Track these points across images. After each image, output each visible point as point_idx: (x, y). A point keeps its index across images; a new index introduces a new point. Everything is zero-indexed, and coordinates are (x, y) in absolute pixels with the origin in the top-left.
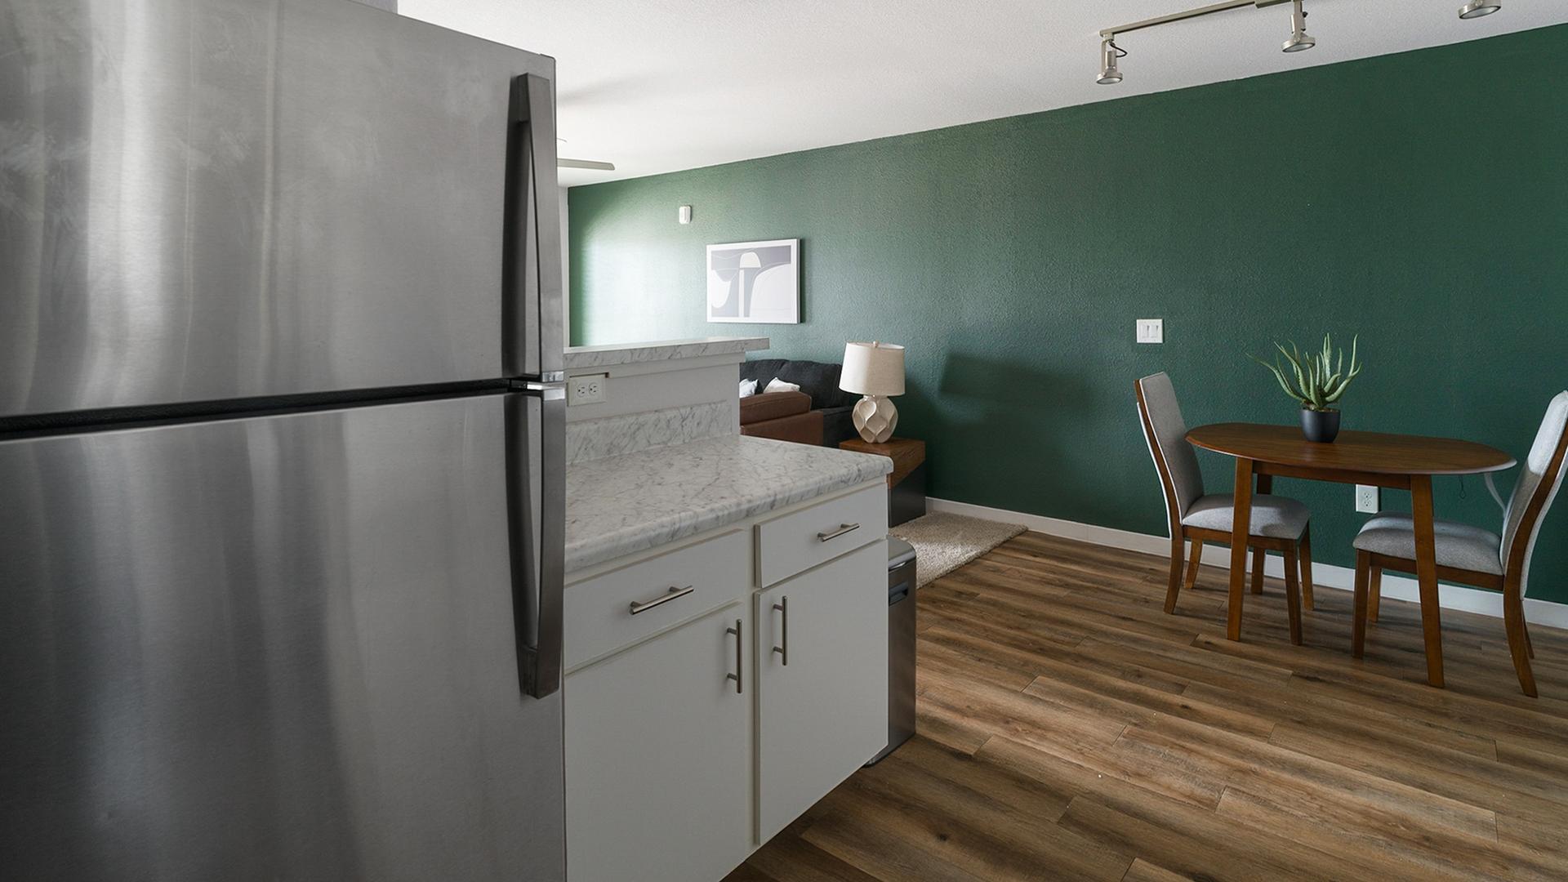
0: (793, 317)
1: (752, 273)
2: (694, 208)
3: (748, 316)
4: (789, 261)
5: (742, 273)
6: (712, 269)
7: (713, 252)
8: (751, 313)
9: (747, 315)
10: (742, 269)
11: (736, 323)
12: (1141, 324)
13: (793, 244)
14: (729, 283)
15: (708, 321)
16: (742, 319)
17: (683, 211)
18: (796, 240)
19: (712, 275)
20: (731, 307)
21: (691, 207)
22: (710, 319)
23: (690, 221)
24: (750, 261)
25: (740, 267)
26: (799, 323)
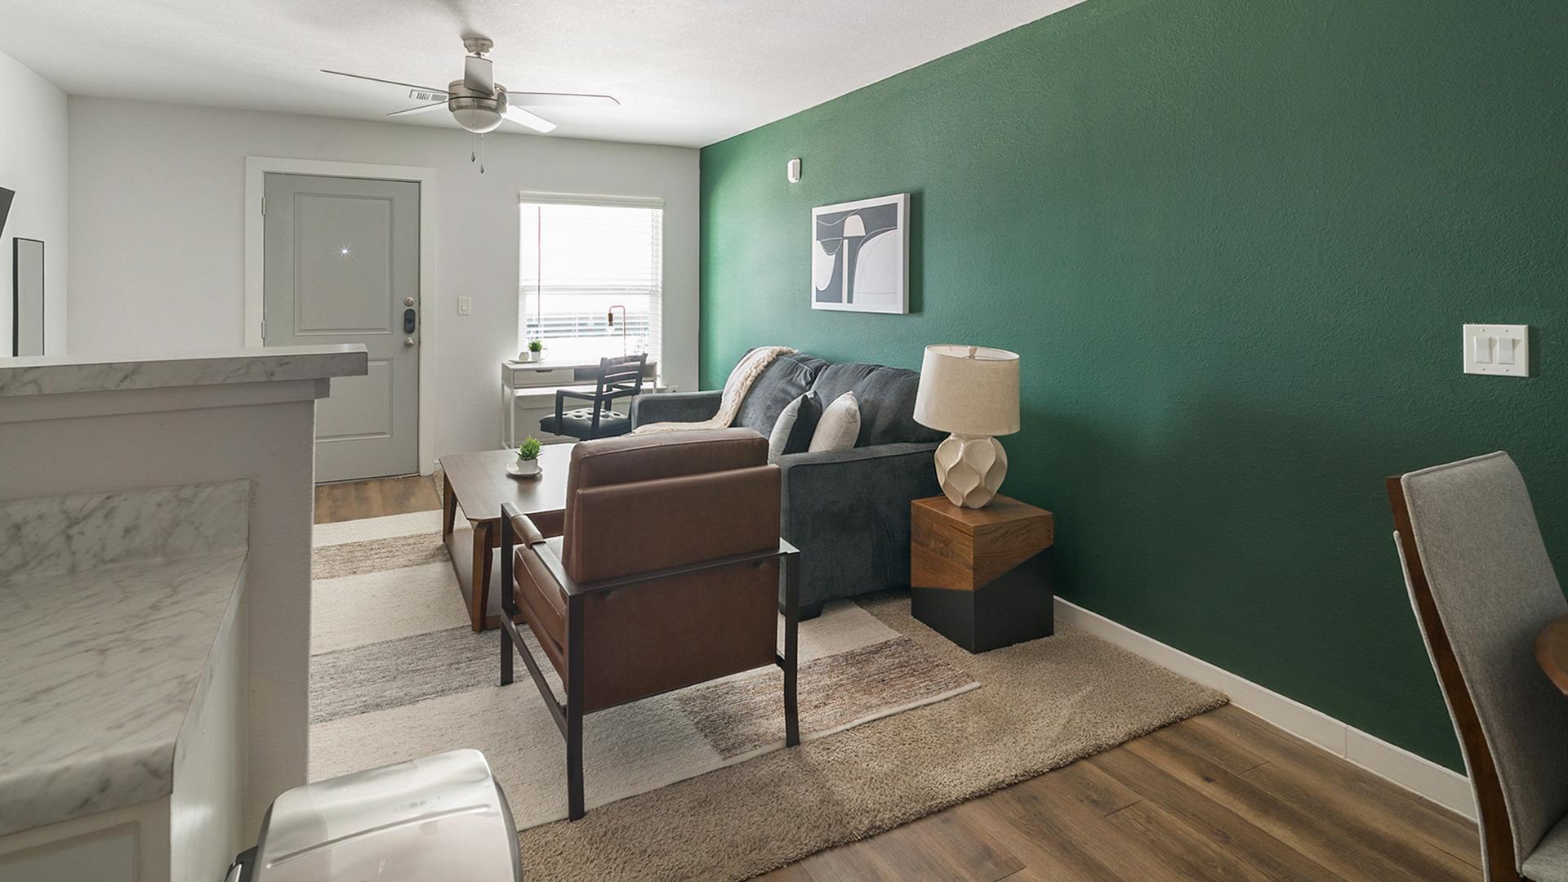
0: (897, 305)
1: (856, 243)
2: (803, 161)
4: (894, 225)
5: (846, 242)
6: (817, 240)
7: (818, 218)
8: (856, 295)
9: (850, 301)
10: (846, 238)
11: (842, 311)
12: (1474, 337)
13: (900, 200)
14: (833, 259)
15: (813, 307)
16: (843, 306)
17: (792, 166)
18: (903, 195)
19: (817, 246)
20: (832, 293)
21: (801, 160)
22: (816, 305)
23: (800, 176)
24: (854, 227)
25: (845, 236)
26: (910, 311)
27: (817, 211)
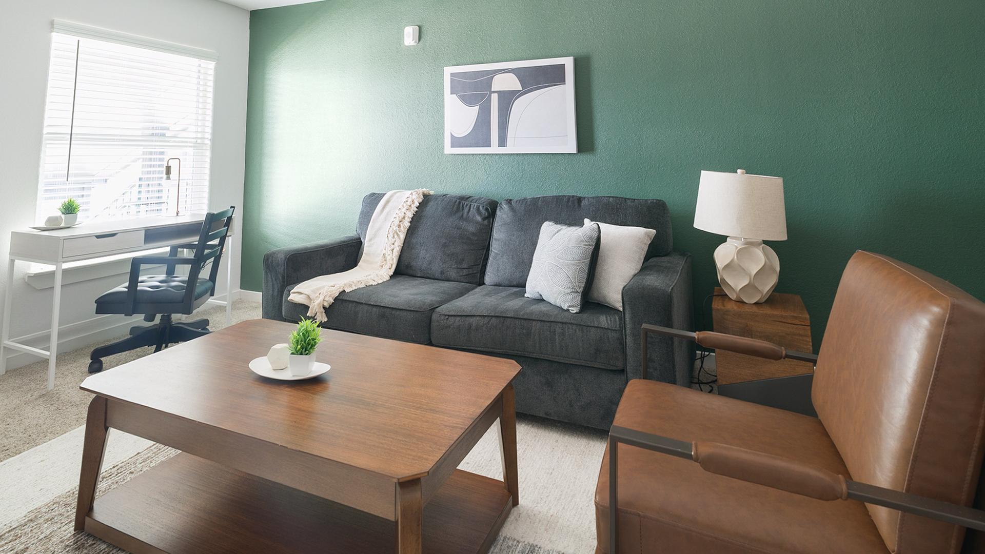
0: (569, 146)
1: (508, 98)
2: (424, 29)
3: (505, 146)
4: (561, 80)
5: (495, 97)
6: (452, 94)
7: (452, 75)
8: (509, 141)
9: (502, 142)
10: (494, 92)
13: (568, 63)
14: (475, 109)
15: (446, 152)
16: (494, 149)
17: (409, 36)
18: (572, 57)
19: (451, 99)
20: (480, 135)
21: (420, 27)
22: (448, 150)
23: (419, 41)
24: (507, 82)
25: (492, 90)
26: (578, 152)
27: (448, 71)
